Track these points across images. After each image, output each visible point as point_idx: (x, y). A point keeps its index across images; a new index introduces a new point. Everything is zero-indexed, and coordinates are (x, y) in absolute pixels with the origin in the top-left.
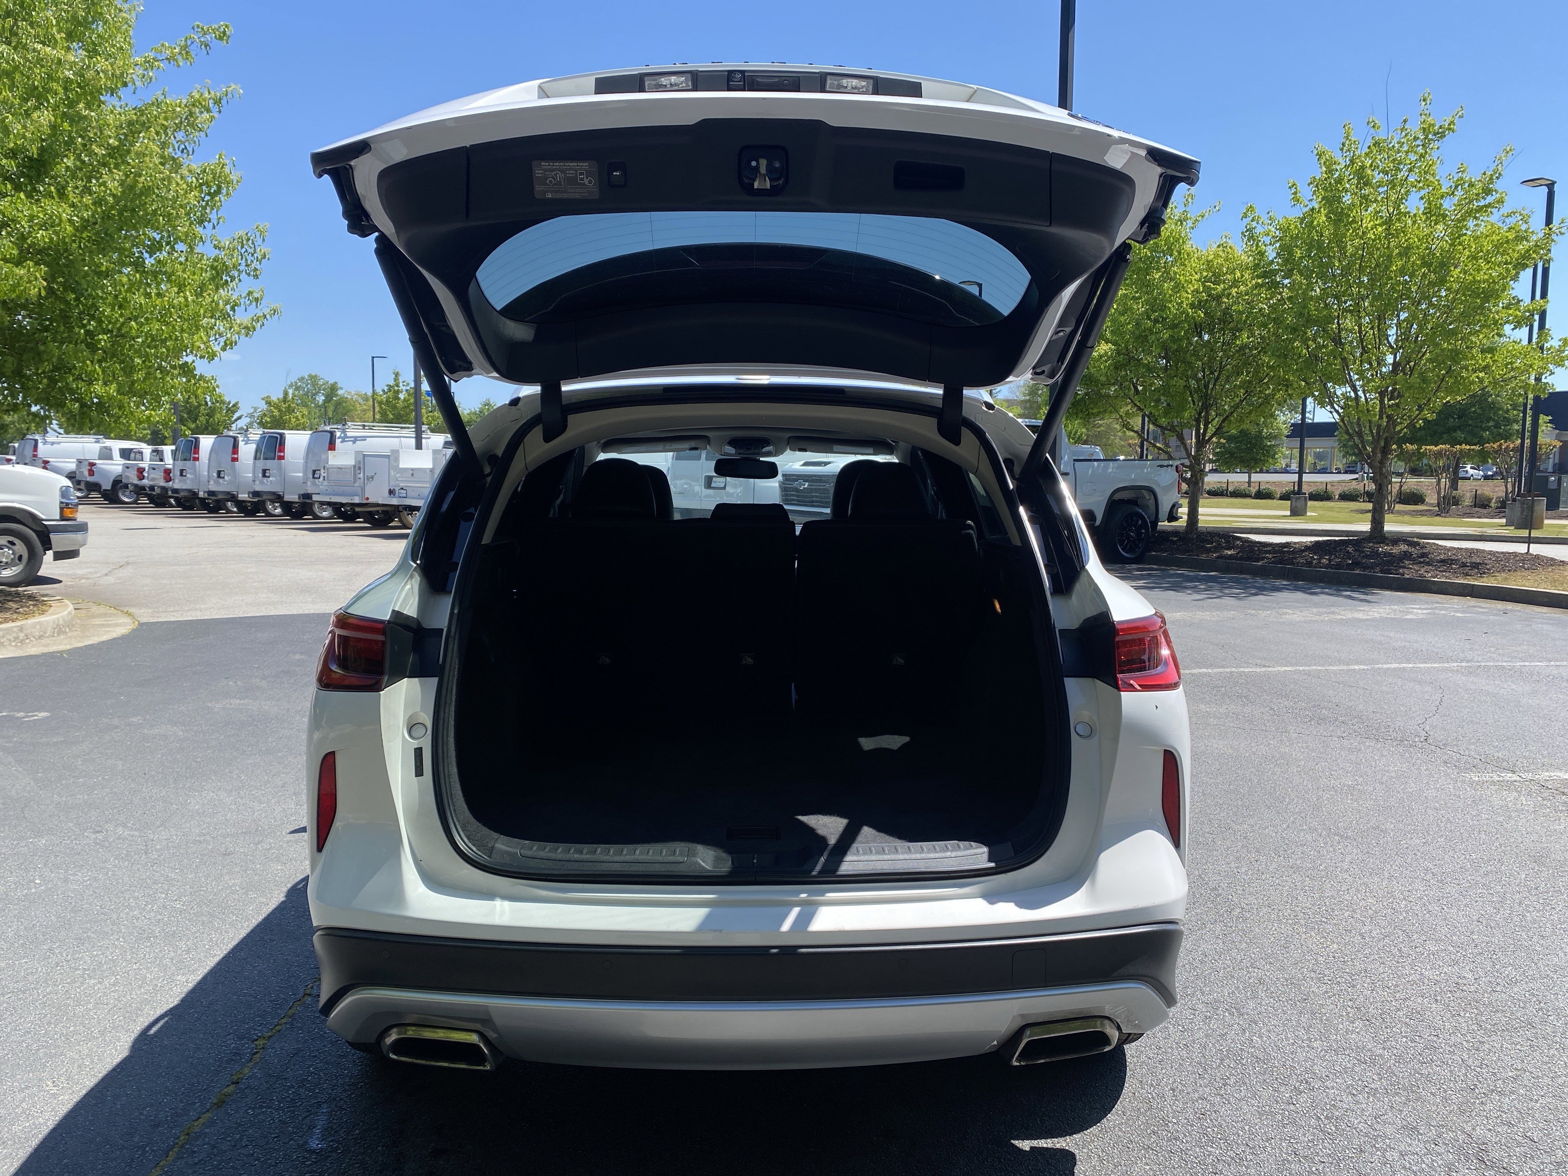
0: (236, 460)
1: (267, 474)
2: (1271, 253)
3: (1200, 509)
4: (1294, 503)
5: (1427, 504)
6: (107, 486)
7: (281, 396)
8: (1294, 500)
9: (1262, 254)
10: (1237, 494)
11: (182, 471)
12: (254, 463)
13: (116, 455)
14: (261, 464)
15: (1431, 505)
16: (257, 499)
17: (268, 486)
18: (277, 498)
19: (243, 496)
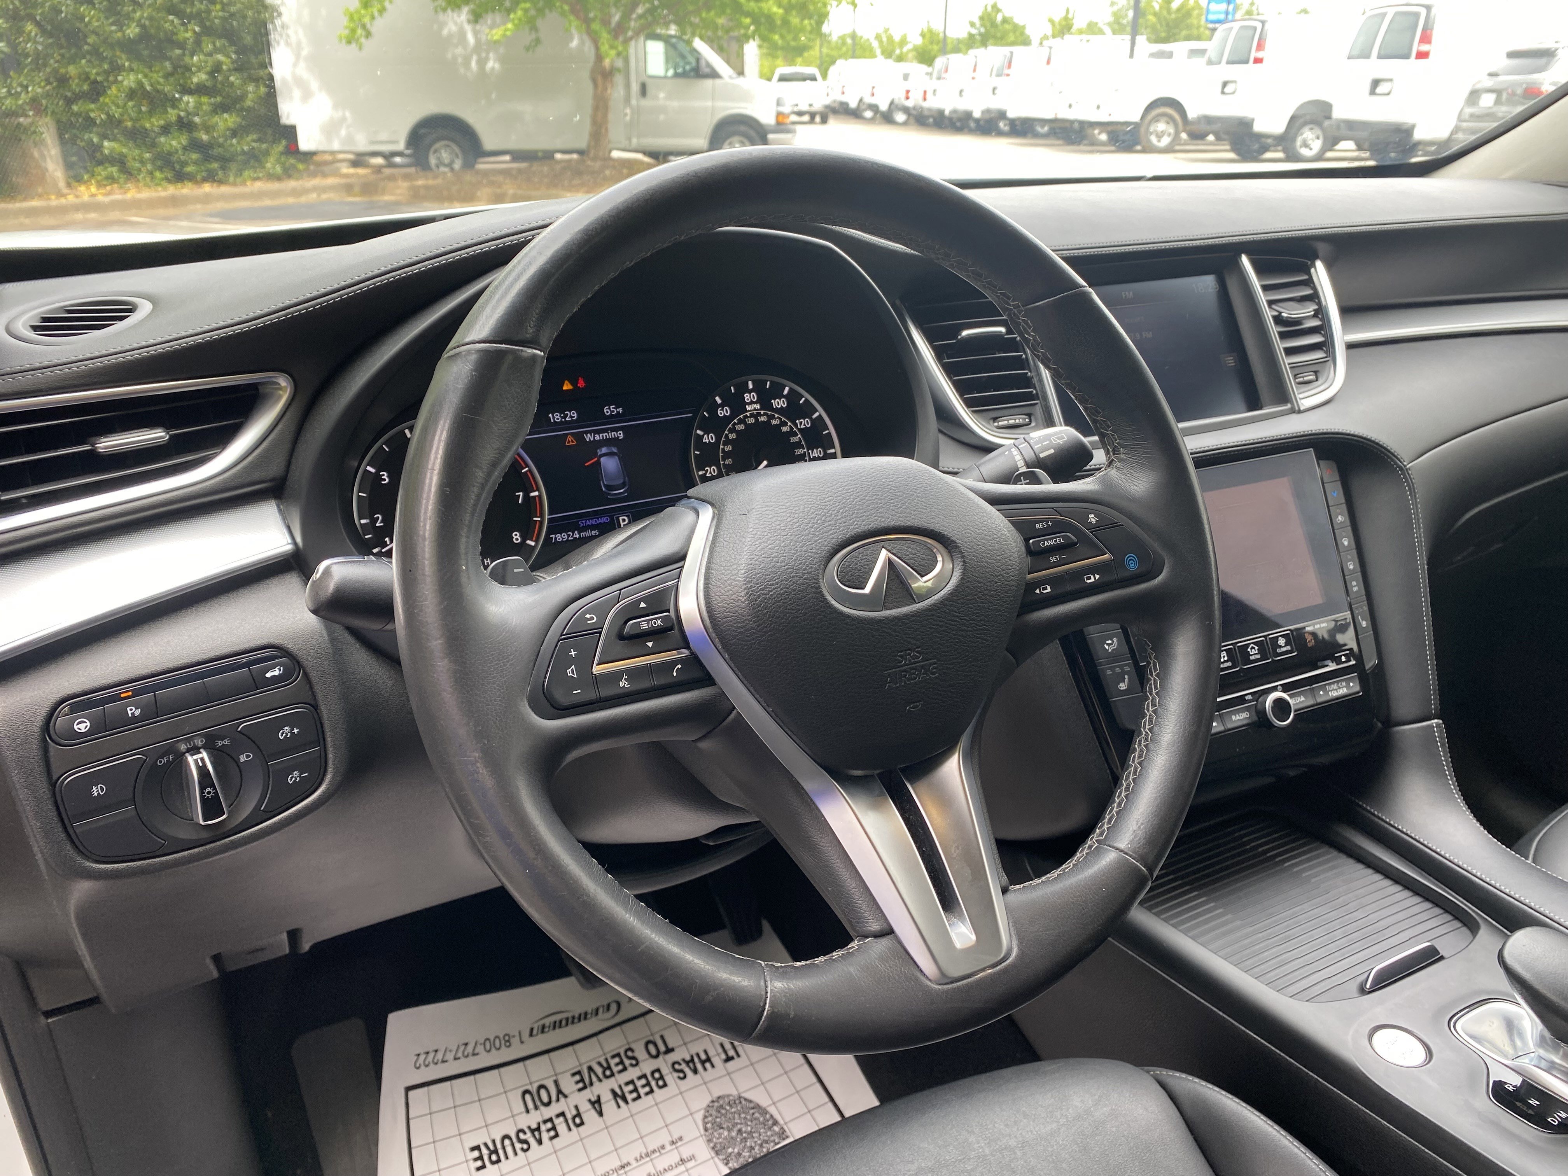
0: (974, 78)
1: (996, 92)
6: (884, 106)
12: (988, 81)
13: (899, 77)
14: (994, 81)
16: (987, 116)
17: (995, 104)
18: (1002, 115)
19: (977, 114)
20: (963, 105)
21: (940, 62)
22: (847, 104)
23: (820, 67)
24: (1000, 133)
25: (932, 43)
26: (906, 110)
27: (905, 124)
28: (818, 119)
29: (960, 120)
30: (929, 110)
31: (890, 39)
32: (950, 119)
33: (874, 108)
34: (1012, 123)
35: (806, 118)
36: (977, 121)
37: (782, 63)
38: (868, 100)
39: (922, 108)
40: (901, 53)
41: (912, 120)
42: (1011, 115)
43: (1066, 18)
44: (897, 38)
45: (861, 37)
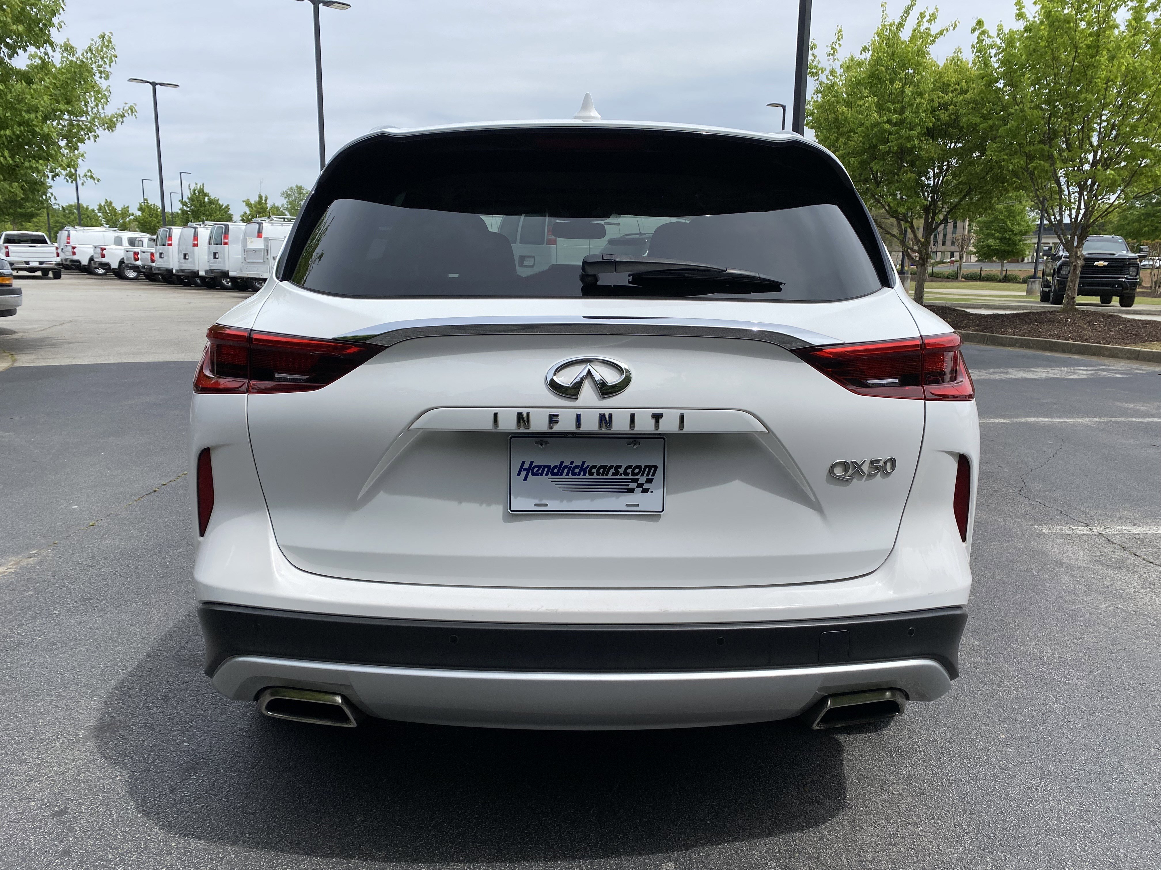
0: (195, 245)
1: (217, 256)
2: (995, 63)
3: (925, 290)
4: (1030, 286)
5: (1144, 287)
6: (115, 265)
7: (257, 199)
8: (1030, 283)
9: (987, 64)
10: (989, 279)
11: (161, 254)
12: (209, 248)
13: (125, 243)
14: (214, 248)
15: (1147, 288)
16: (212, 275)
17: (218, 266)
18: (225, 274)
19: (202, 273)
20: (188, 266)
21: (161, 231)
22: (78, 262)
23: (49, 230)
24: (224, 288)
25: (151, 216)
26: (136, 268)
27: (136, 279)
28: (51, 275)
29: (187, 277)
30: (159, 269)
31: (114, 210)
32: (178, 277)
33: (106, 266)
34: (234, 279)
35: (39, 273)
36: (202, 278)
37: (11, 226)
38: (98, 259)
39: (151, 268)
40: (124, 222)
41: (142, 276)
42: (232, 274)
43: (260, 202)
44: (119, 209)
45: (87, 208)
